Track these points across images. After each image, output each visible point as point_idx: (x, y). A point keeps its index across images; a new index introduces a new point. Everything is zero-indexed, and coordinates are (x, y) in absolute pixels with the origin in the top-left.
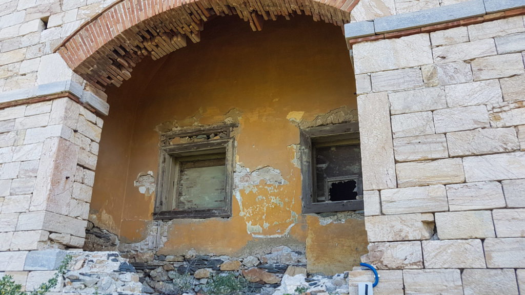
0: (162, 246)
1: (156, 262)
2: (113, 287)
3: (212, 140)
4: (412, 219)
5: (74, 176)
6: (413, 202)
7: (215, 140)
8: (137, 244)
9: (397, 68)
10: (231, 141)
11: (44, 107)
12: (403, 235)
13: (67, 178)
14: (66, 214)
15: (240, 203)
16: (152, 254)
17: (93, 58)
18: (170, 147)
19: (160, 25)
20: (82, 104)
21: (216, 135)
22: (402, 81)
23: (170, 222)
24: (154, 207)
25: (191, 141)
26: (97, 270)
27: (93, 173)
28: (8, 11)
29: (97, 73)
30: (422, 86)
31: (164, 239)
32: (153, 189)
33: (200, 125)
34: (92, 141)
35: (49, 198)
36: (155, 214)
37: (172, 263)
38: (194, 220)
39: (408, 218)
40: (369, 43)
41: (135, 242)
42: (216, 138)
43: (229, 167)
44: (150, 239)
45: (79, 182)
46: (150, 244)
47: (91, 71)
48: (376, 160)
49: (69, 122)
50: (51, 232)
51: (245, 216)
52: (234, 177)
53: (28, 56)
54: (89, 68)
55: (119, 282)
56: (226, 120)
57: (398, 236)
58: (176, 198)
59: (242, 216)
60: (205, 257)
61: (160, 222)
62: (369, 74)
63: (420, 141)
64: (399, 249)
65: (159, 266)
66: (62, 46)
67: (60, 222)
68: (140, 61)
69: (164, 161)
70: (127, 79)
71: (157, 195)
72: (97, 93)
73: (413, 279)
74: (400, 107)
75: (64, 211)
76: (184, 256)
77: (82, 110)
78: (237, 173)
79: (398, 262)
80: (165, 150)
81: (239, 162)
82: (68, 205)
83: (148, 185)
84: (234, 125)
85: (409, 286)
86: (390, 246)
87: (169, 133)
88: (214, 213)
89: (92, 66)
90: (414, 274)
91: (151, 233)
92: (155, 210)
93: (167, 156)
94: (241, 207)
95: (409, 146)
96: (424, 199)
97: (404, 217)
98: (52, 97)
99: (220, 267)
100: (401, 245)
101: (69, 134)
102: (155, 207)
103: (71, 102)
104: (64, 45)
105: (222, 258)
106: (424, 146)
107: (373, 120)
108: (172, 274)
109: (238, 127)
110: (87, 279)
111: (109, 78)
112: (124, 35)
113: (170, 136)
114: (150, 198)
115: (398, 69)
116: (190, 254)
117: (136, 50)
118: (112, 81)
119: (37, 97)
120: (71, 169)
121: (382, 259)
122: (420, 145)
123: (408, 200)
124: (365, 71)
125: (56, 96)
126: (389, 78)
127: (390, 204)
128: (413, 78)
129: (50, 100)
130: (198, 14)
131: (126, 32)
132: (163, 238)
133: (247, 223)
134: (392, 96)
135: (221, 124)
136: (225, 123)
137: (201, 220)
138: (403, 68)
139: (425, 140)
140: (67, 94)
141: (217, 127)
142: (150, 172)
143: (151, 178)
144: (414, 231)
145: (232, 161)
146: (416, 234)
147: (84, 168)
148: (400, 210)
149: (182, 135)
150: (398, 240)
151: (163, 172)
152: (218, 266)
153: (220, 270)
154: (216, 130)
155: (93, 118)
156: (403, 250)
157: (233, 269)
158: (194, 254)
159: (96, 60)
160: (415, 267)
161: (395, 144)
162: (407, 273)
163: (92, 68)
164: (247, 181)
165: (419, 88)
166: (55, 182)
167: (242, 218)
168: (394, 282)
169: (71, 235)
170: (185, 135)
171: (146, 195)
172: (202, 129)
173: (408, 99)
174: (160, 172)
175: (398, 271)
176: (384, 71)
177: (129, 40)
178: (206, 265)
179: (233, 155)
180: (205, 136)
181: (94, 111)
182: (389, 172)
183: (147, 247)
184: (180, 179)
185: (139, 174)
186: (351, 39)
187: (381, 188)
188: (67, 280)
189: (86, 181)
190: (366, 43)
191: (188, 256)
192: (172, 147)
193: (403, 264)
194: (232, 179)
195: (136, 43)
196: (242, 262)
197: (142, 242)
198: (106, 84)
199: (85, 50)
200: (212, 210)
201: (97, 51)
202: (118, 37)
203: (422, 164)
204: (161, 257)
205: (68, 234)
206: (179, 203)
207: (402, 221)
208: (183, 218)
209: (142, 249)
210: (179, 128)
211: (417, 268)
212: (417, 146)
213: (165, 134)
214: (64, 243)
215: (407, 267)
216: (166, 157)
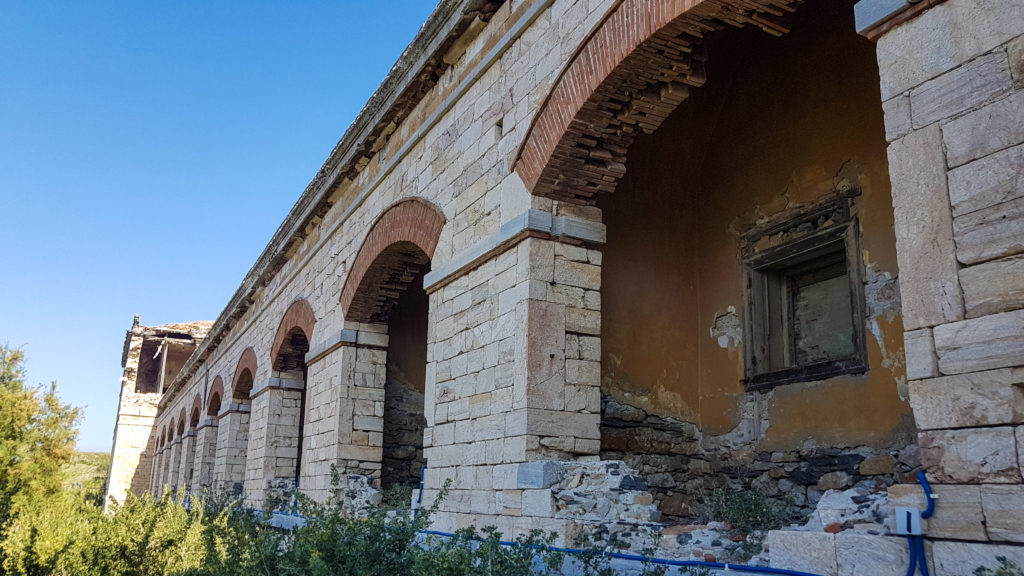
0: (763, 436)
1: (758, 465)
2: (613, 512)
3: (820, 230)
4: (992, 381)
5: (564, 351)
6: (993, 346)
7: (827, 226)
8: (728, 436)
9: (958, 64)
10: (852, 224)
11: (508, 258)
12: (977, 413)
13: (552, 356)
14: (562, 408)
15: (880, 343)
16: (750, 451)
17: (552, 166)
18: (755, 257)
19: (624, 85)
20: (556, 239)
21: (827, 218)
22: (966, 90)
23: (771, 393)
24: (743, 368)
25: (788, 239)
26: (594, 488)
27: (598, 340)
28: (467, 124)
29: (569, 185)
30: (1009, 89)
31: (765, 424)
32: (738, 338)
33: (798, 205)
34: (586, 290)
35: (528, 390)
36: (745, 382)
37: (781, 464)
38: (809, 384)
39: (986, 379)
40: (905, 26)
41: (724, 432)
42: (827, 224)
43: (854, 275)
44: (743, 425)
45: (574, 358)
46: (746, 435)
47: (558, 184)
48: (922, 268)
49: (540, 274)
50: (542, 437)
51: (892, 366)
52: (866, 293)
53: (491, 185)
54: (553, 182)
55: (619, 505)
56: (839, 187)
57: (968, 416)
58: (790, 345)
59: (886, 366)
60: (833, 451)
61: (756, 394)
62: (907, 93)
63: (1005, 213)
64: (972, 442)
65: (763, 471)
66: (517, 160)
67: (553, 422)
68: (632, 141)
69: (750, 286)
70: (621, 176)
71: (745, 346)
72: (580, 214)
73: (1000, 504)
74: (964, 149)
75: (557, 404)
76: (798, 452)
77: (559, 248)
78: (870, 284)
79: (971, 470)
80: (748, 264)
81: (870, 262)
82: (562, 395)
83: (730, 332)
84: (854, 193)
85: (992, 517)
86: (953, 437)
87: (752, 231)
88: (839, 368)
89: (557, 178)
90: (1002, 494)
91: (745, 414)
92: (745, 374)
93: (754, 275)
94: (884, 351)
95: (982, 230)
96: (1016, 337)
97: (977, 378)
98: (515, 241)
99: (858, 468)
100: (974, 436)
101: (542, 291)
102: (745, 370)
103: (536, 243)
104: (519, 157)
105: (862, 451)
106: (1013, 224)
107: (914, 188)
108: (785, 485)
109: (860, 194)
110: (583, 500)
111: (590, 184)
112: (580, 119)
113: (754, 236)
114: (736, 353)
115: (960, 66)
116: (808, 446)
117: (612, 131)
118: (598, 187)
119: (501, 245)
120: (557, 342)
121: (941, 464)
122: (1006, 223)
123: (984, 342)
124: (899, 90)
125: (518, 240)
126: (943, 91)
127: (950, 354)
128: (989, 77)
129: (514, 246)
130: (671, 48)
131: (580, 114)
132: (763, 422)
133: (897, 380)
134: (949, 129)
135: (831, 195)
136: (837, 192)
137: (819, 382)
138: (970, 61)
139: (1015, 210)
140: (528, 233)
141: (826, 202)
142: (731, 309)
143: (734, 318)
144: (997, 406)
145: (858, 263)
146: (1003, 413)
147: (579, 335)
148: (970, 363)
149: (771, 232)
150: (969, 424)
151: (750, 304)
152: (856, 467)
153: (859, 474)
154: (826, 208)
155: (580, 253)
156: (979, 444)
157: (883, 471)
158: (814, 447)
159: (557, 168)
160: (1003, 479)
161: (956, 230)
162: (987, 491)
163: (557, 181)
164: (890, 297)
165: (1002, 97)
166: (533, 366)
167: (887, 371)
168: (966, 509)
169: (575, 438)
170: (777, 230)
171: (729, 350)
172: (802, 212)
173: (981, 128)
174: (746, 305)
175: (971, 487)
176: (933, 79)
177: (592, 122)
178: (835, 465)
179: (858, 252)
180: (809, 224)
181: (579, 242)
182: (946, 289)
183: (742, 439)
184: (793, 309)
185: (716, 316)
186: (869, 31)
187: (933, 323)
188: (561, 502)
189: (585, 355)
190: (899, 29)
191: (804, 452)
192: (759, 256)
193: (980, 473)
194: (864, 298)
195: (605, 122)
196: (896, 456)
197: (734, 432)
198: (590, 195)
199: (540, 159)
200: (834, 362)
201: (552, 156)
202: (573, 126)
203: (1011, 262)
204: (765, 456)
205: (570, 436)
206: (795, 354)
207: (975, 388)
208: (789, 382)
209: (735, 445)
210: (766, 219)
211: (1007, 481)
212: (999, 226)
213: (745, 234)
214: (567, 449)
215: (987, 481)
216: (752, 277)
